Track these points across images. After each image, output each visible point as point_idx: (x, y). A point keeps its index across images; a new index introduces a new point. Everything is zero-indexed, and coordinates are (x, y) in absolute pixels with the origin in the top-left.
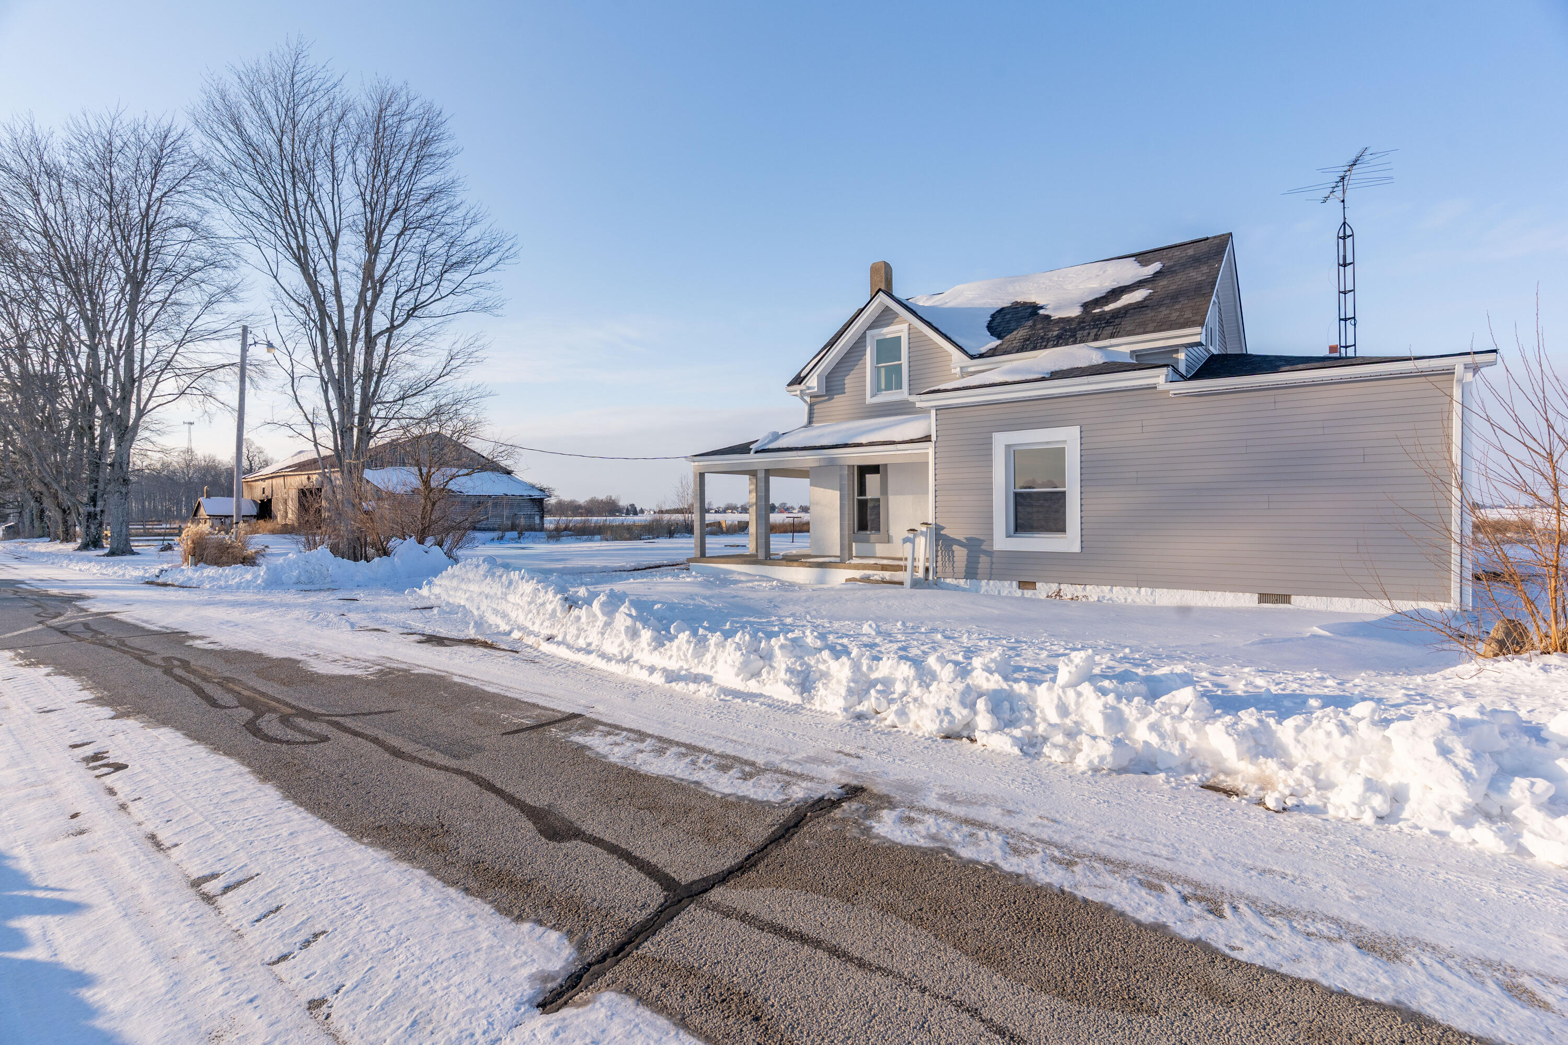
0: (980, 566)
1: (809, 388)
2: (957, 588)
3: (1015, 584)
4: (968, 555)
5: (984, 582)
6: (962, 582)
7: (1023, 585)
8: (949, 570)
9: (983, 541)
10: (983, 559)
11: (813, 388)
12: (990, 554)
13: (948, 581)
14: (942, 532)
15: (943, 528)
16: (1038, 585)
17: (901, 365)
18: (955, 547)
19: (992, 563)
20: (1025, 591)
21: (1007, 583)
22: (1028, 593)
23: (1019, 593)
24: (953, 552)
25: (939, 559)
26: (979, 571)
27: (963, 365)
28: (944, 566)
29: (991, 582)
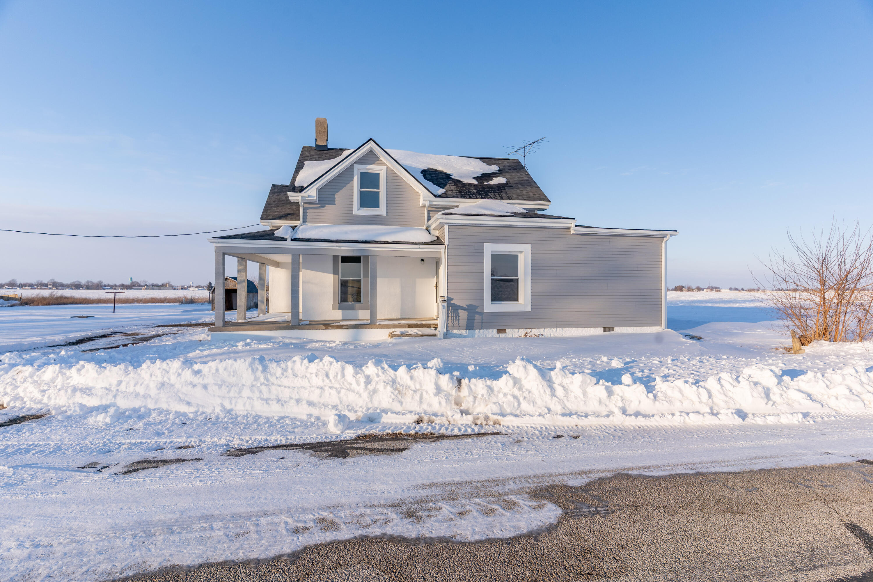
0: (475, 321)
1: (309, 196)
2: (459, 336)
3: (495, 331)
4: (468, 316)
5: (477, 331)
6: (464, 332)
7: (500, 331)
8: (456, 325)
9: (477, 307)
10: (477, 318)
11: (313, 197)
12: (481, 314)
13: (454, 332)
14: (451, 302)
15: (452, 299)
16: (507, 331)
17: (379, 192)
18: (460, 311)
19: (482, 319)
20: (501, 334)
21: (490, 331)
22: (502, 335)
23: (497, 335)
24: (459, 313)
25: (450, 318)
26: (475, 324)
27: (430, 199)
28: (453, 323)
29: (481, 331)
